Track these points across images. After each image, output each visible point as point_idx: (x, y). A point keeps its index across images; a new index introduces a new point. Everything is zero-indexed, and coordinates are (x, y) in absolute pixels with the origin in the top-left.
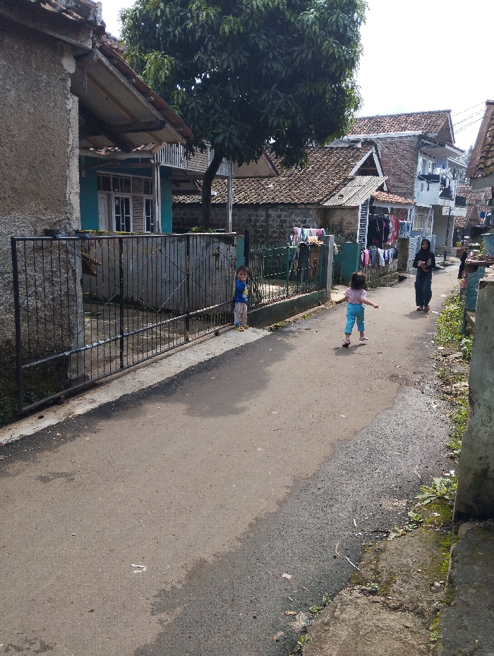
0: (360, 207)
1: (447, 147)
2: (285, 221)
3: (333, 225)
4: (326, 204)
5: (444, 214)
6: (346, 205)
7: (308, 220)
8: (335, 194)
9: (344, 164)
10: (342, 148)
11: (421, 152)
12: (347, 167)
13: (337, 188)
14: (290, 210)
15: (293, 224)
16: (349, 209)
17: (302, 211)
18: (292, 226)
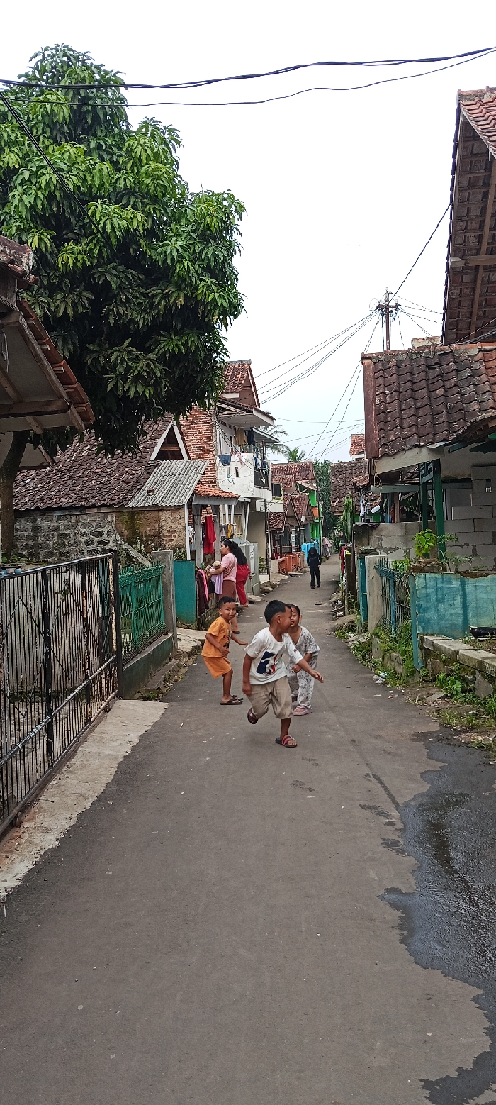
0: (186, 508)
1: (255, 413)
2: (67, 535)
3: (146, 536)
4: (130, 505)
5: (258, 510)
6: (164, 504)
7: (105, 532)
8: (140, 489)
11: (219, 421)
12: (146, 448)
13: (140, 480)
14: (74, 518)
15: (81, 539)
16: (169, 510)
17: (94, 517)
18: (80, 543)
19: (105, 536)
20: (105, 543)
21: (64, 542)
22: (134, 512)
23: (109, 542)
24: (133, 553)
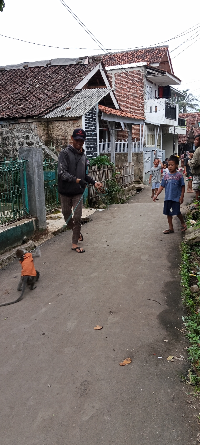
0: (83, 118)
1: (167, 74)
2: (7, 138)
3: (57, 139)
4: (45, 117)
5: (170, 132)
6: (67, 116)
7: (31, 137)
8: (59, 107)
9: (71, 79)
10: (70, 65)
11: (147, 80)
12: (74, 81)
14: (11, 126)
15: (16, 141)
16: (72, 120)
17: (25, 126)
18: (15, 144)
19: (30, 139)
20: (30, 144)
21: (6, 143)
22: (49, 122)
23: (33, 144)
24: (48, 151)
